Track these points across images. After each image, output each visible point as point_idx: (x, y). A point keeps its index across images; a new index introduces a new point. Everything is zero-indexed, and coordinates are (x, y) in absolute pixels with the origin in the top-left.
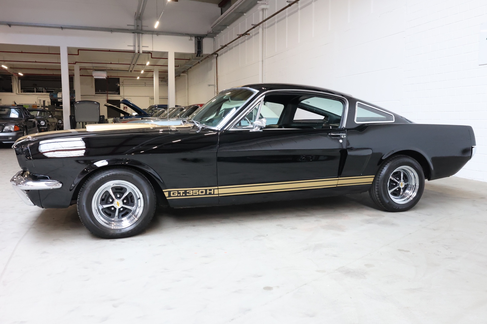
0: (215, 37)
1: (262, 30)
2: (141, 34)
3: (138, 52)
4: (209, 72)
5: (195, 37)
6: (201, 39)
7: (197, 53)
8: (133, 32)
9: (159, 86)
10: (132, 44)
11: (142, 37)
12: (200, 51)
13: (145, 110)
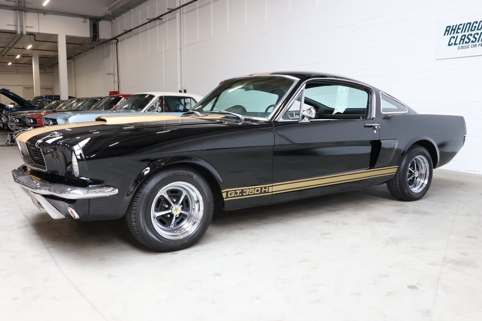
0: (113, 21)
1: (179, 15)
2: (23, 12)
3: (22, 34)
4: (105, 59)
5: (90, 19)
6: (97, 21)
7: (92, 36)
8: (14, 9)
9: (40, 74)
10: (13, 23)
11: (25, 15)
12: (96, 35)
13: (30, 101)
